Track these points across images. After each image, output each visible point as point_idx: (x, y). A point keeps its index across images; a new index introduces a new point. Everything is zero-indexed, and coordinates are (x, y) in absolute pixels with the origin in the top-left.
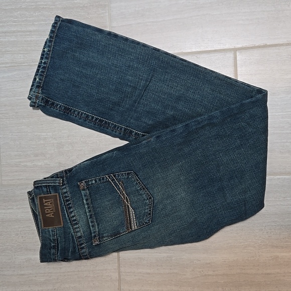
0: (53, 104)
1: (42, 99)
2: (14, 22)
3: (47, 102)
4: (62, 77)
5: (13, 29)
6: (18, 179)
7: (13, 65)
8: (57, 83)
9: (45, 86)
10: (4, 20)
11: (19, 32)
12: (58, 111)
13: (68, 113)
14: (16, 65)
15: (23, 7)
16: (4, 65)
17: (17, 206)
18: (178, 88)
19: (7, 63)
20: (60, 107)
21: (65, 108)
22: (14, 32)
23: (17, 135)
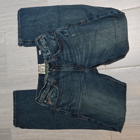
0: (27, 41)
1: (22, 41)
2: (10, 11)
3: (24, 42)
4: (27, 30)
5: (10, 14)
6: (14, 76)
7: (10, 29)
8: (26, 33)
9: (21, 36)
10: (6, 11)
11: (12, 15)
12: (30, 43)
13: (34, 43)
14: (11, 29)
15: (13, 5)
16: (7, 30)
17: (14, 87)
18: (72, 16)
19: (8, 29)
20: (30, 41)
21: (32, 41)
22: (10, 15)
23: (13, 58)
